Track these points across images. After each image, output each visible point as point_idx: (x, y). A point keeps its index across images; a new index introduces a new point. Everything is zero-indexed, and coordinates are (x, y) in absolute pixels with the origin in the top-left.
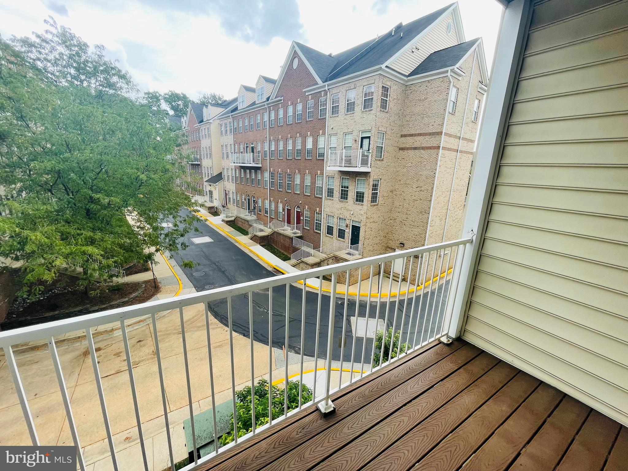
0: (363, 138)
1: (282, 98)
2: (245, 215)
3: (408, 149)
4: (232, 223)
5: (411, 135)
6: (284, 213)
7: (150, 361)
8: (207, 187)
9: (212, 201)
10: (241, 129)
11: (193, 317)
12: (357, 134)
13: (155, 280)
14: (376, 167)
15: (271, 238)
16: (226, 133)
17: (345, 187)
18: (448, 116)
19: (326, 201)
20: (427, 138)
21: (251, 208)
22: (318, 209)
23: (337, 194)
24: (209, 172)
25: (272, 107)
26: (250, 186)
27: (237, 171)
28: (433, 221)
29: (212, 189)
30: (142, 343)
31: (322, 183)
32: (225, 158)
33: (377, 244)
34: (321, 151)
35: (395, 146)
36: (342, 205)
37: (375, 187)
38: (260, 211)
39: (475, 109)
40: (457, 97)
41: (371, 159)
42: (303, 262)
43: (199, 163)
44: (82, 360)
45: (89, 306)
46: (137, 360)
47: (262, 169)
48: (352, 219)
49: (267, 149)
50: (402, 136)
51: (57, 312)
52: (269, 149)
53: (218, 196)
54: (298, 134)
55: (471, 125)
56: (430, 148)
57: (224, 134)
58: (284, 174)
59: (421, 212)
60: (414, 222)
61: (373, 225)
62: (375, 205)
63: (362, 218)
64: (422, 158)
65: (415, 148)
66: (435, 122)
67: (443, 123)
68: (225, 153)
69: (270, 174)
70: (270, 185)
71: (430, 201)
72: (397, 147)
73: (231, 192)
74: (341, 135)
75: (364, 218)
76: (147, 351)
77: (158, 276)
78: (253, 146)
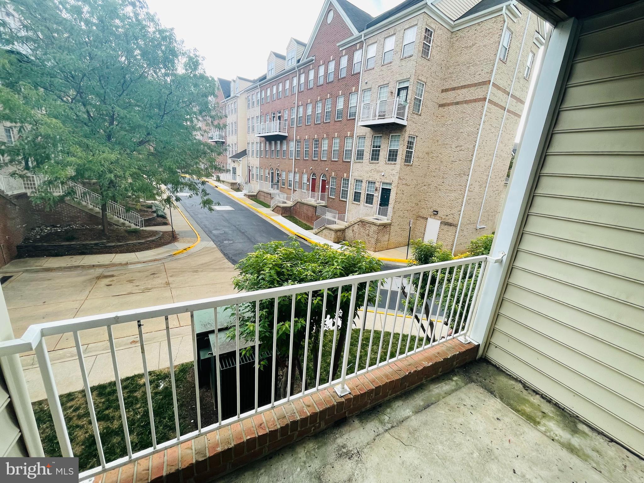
0: (399, 90)
1: (314, 58)
2: (267, 187)
3: (449, 105)
4: (254, 198)
5: (454, 89)
6: (308, 183)
7: (163, 288)
8: (230, 165)
9: (234, 178)
10: (269, 98)
11: (210, 262)
12: (393, 86)
13: (173, 232)
14: (413, 121)
15: (293, 209)
16: (253, 105)
17: (376, 147)
18: (498, 63)
19: (355, 165)
20: (472, 89)
21: (274, 182)
22: (345, 175)
23: (367, 155)
24: (234, 150)
25: (302, 70)
26: (275, 159)
27: (262, 145)
28: (472, 185)
29: (236, 165)
30: (156, 276)
31: (352, 145)
32: (251, 132)
33: (407, 211)
34: (353, 110)
35: (434, 102)
36: (373, 166)
37: (410, 145)
38: (284, 185)
39: (528, 64)
40: (510, 43)
41: (408, 112)
42: (326, 228)
43: (224, 141)
44: (95, 282)
45: (105, 241)
46: (150, 287)
47: (288, 139)
48: (383, 181)
49: (294, 116)
50: (443, 91)
51: (73, 243)
52: (297, 116)
53: (241, 172)
54: (329, 95)
55: (522, 81)
56: (475, 101)
57: (251, 107)
58: (311, 140)
59: (459, 174)
60: (450, 186)
61: (405, 188)
62: (408, 165)
63: (393, 179)
64: (464, 113)
65: (457, 103)
66: (482, 70)
67: (492, 71)
68: (251, 127)
69: (296, 143)
70: (295, 153)
71: (471, 161)
72: (437, 103)
73: (255, 167)
74: (375, 89)
75: (395, 180)
76: (160, 281)
77: (176, 229)
78: (280, 115)
